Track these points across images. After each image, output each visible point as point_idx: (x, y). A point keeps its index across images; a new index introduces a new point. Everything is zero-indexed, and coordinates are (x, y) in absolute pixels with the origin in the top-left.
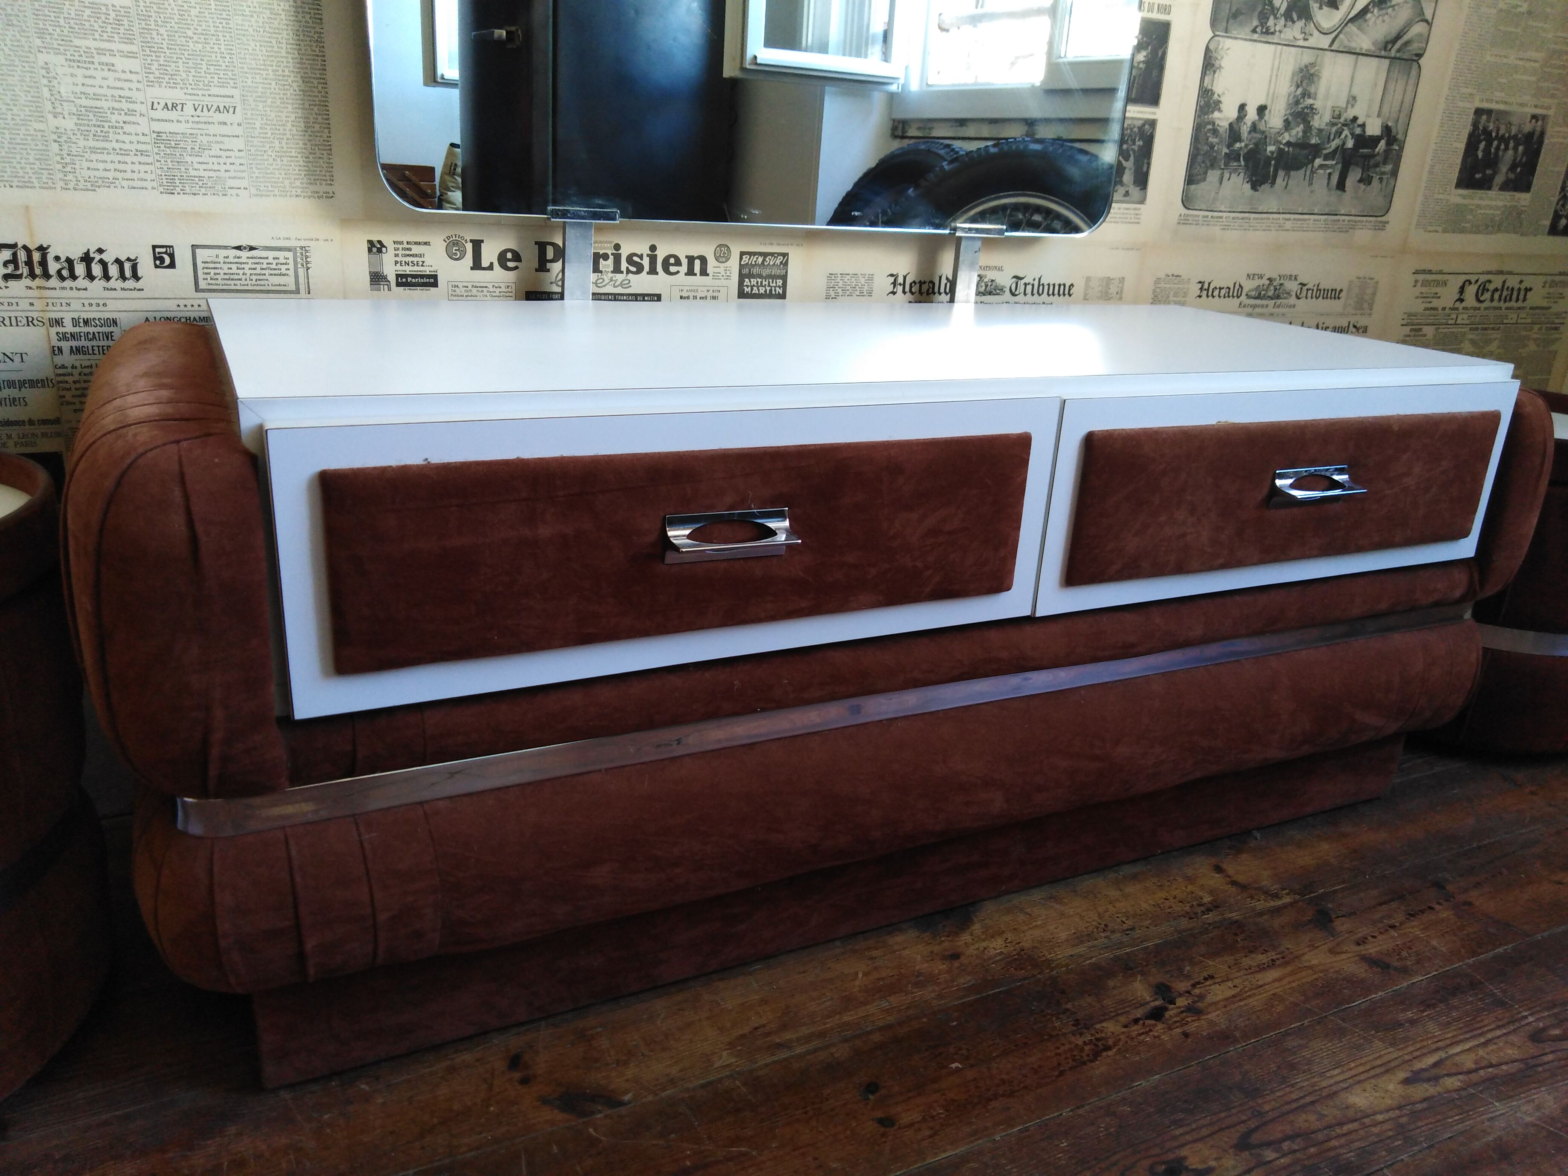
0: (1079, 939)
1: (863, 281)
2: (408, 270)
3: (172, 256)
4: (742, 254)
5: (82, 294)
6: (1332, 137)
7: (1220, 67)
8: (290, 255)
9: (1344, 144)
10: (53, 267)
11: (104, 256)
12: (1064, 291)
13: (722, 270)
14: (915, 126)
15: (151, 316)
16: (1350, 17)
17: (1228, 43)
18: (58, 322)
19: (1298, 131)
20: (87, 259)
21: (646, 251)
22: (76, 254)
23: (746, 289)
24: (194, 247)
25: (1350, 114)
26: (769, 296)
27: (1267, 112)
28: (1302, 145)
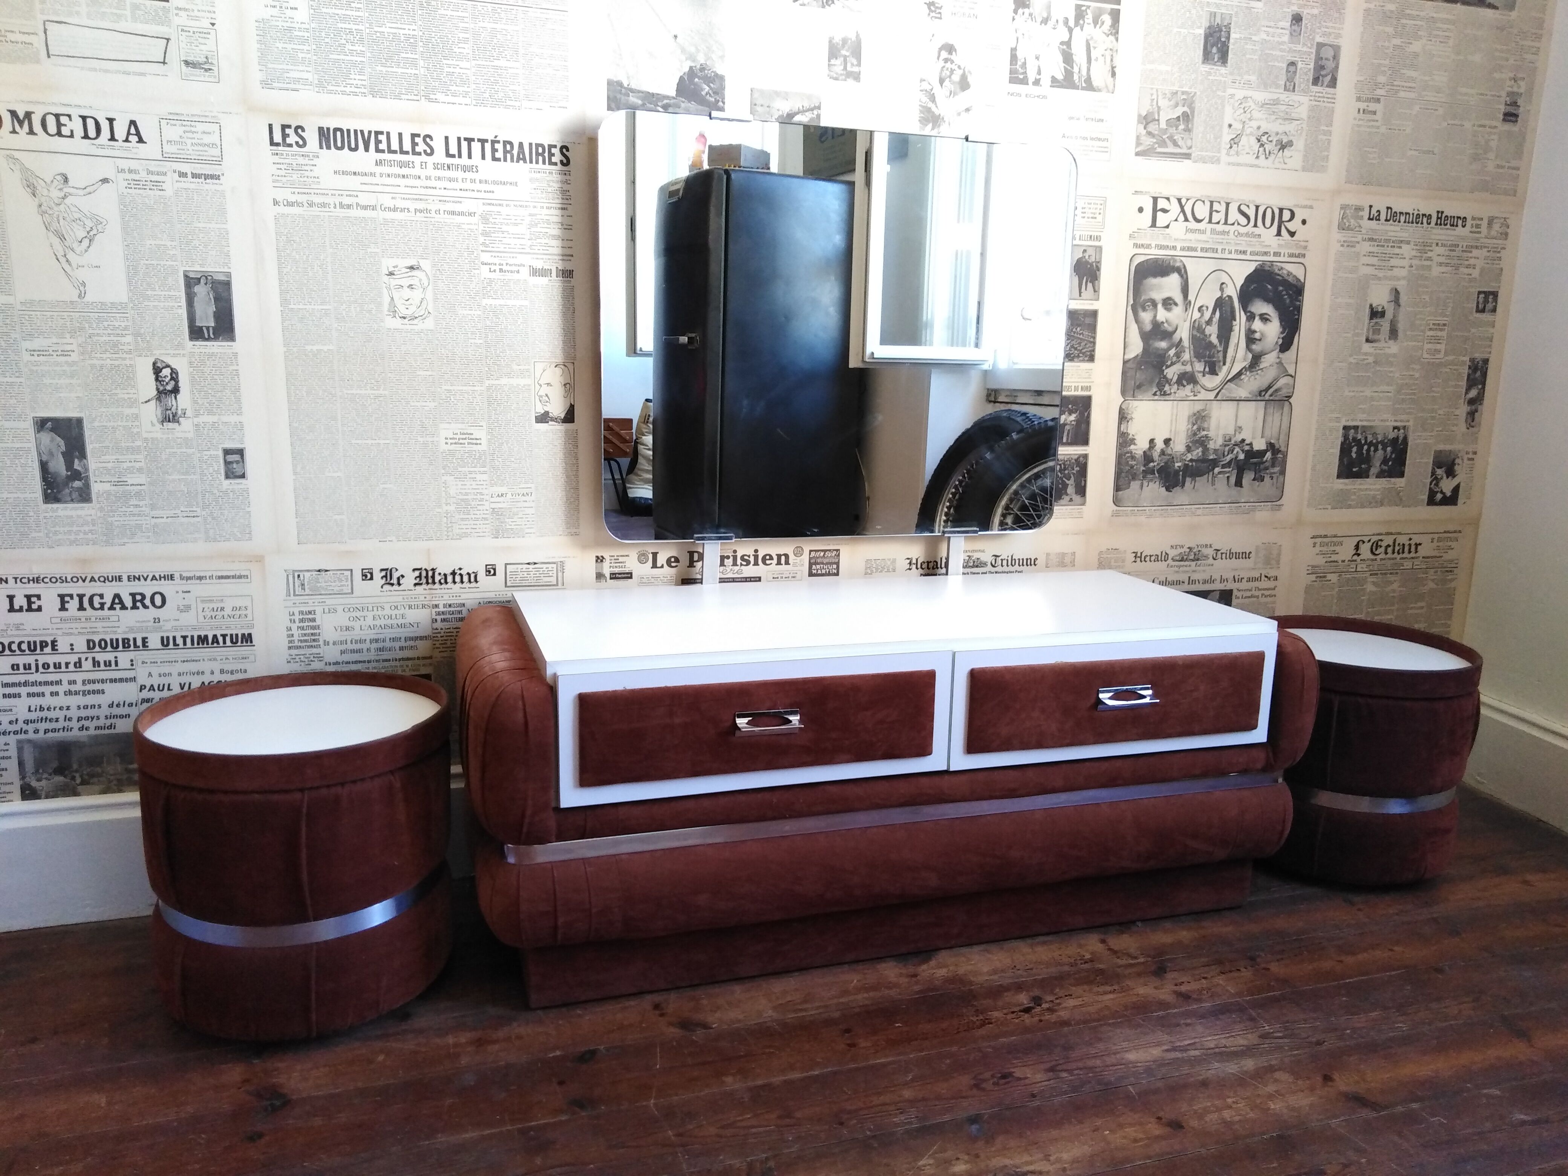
0: (995, 972)
1: (889, 563)
2: (617, 570)
3: (495, 570)
4: (811, 551)
5: (449, 591)
6: (1226, 453)
7: (1132, 419)
8: (554, 566)
9: (1236, 457)
10: (437, 578)
11: (461, 572)
12: (1031, 562)
13: (798, 561)
14: (1003, 394)
15: (481, 601)
16: (1229, 377)
17: (1136, 403)
18: (437, 606)
19: (1198, 453)
20: (454, 573)
21: (752, 553)
22: (448, 571)
23: (814, 572)
24: (506, 564)
25: (1239, 438)
26: (829, 574)
27: (1171, 442)
28: (1203, 460)
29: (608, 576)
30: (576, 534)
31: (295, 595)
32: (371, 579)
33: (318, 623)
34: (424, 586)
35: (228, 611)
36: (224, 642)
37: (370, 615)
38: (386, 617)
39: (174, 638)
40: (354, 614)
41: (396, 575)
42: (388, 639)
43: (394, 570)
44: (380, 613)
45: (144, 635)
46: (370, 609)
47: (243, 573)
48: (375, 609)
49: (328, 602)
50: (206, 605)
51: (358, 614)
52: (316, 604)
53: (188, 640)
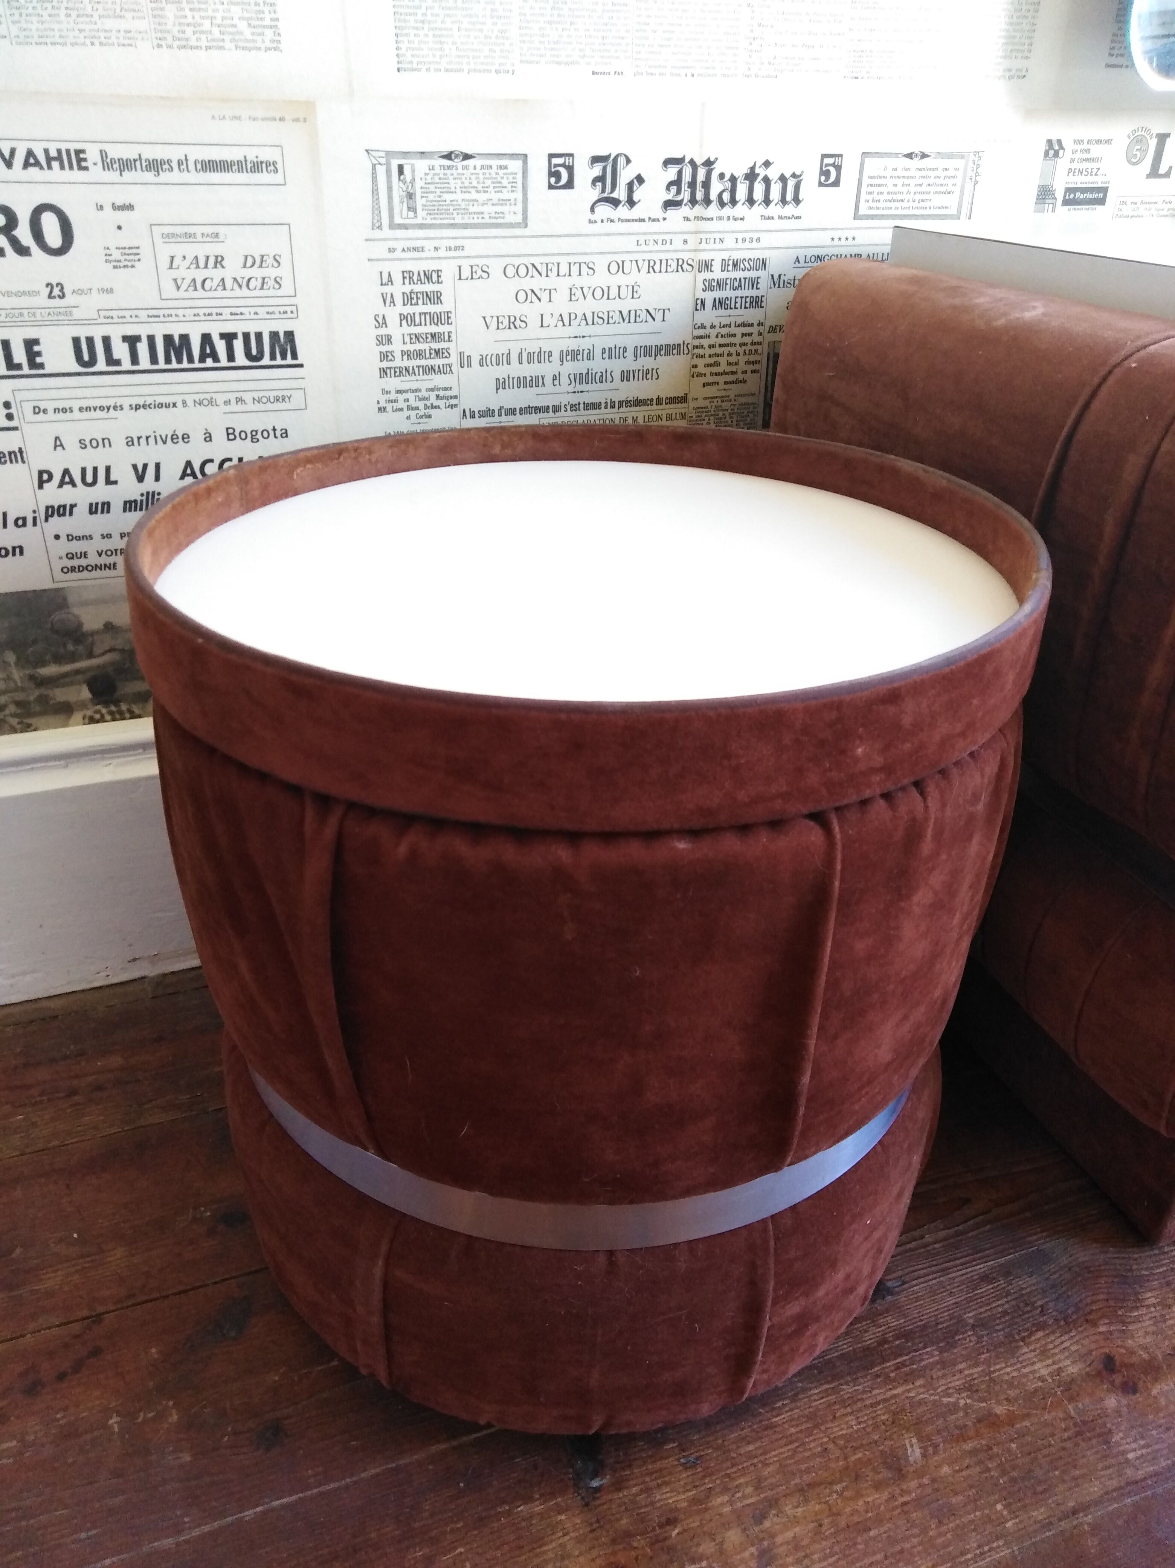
2: (1080, 181)
3: (839, 169)
5: (738, 225)
8: (961, 163)
10: (715, 189)
11: (769, 172)
18: (707, 266)
20: (751, 176)
22: (741, 169)
24: (865, 155)
29: (1060, 195)
30: (1021, 75)
31: (393, 226)
32: (570, 185)
33: (446, 306)
34: (685, 210)
35: (233, 268)
36: (231, 357)
37: (563, 285)
38: (598, 293)
39: (106, 341)
40: (528, 283)
41: (626, 175)
42: (598, 352)
43: (621, 161)
44: (586, 281)
45: (32, 334)
46: (564, 269)
47: (266, 155)
48: (575, 269)
49: (473, 247)
50: (178, 250)
51: (537, 283)
52: (442, 253)
53: (143, 348)
